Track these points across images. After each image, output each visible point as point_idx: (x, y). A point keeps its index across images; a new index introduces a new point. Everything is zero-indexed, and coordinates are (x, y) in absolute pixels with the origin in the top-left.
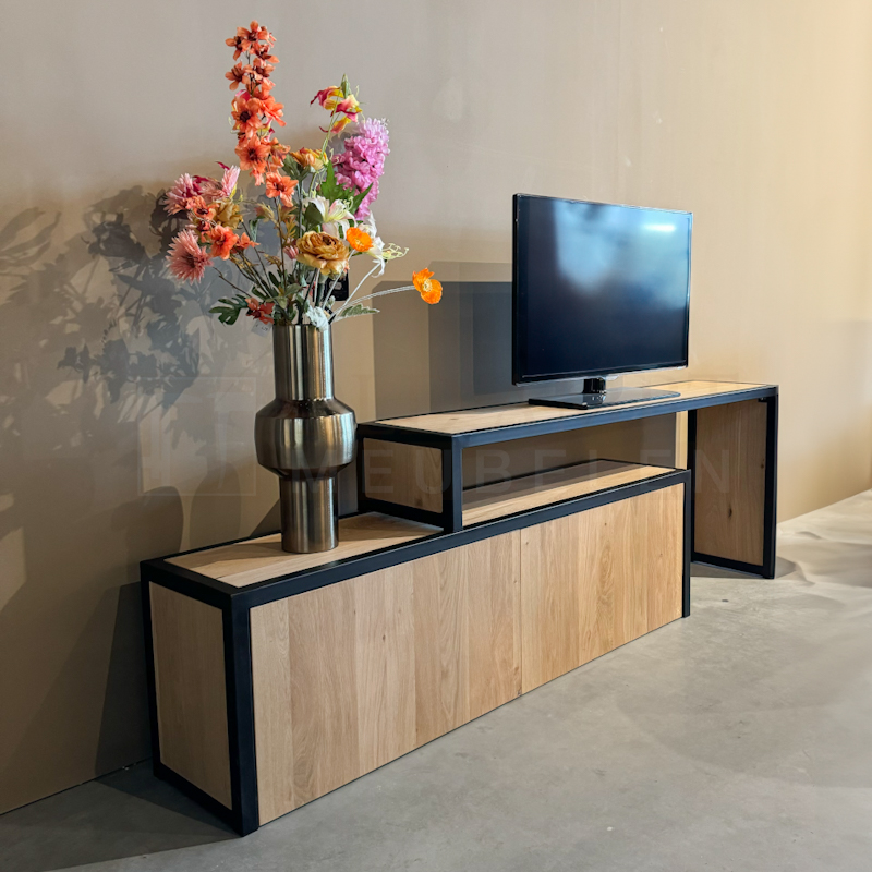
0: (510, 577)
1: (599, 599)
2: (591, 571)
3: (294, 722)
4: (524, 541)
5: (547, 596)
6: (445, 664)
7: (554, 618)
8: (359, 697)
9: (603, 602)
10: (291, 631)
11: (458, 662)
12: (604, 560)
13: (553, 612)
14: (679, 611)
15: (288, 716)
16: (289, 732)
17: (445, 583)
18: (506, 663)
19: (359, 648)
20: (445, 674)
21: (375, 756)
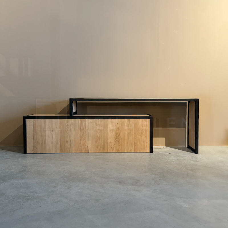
0: (86, 128)
1: (115, 140)
2: (112, 133)
3: (34, 139)
4: (90, 122)
5: (97, 134)
6: (67, 140)
7: (99, 140)
8: (47, 139)
9: (117, 141)
10: (33, 125)
11: (71, 141)
12: (117, 131)
13: (99, 138)
14: (148, 151)
15: (33, 138)
16: (33, 140)
17: (68, 125)
18: (84, 145)
19: (47, 131)
20: (67, 142)
21: (50, 151)
